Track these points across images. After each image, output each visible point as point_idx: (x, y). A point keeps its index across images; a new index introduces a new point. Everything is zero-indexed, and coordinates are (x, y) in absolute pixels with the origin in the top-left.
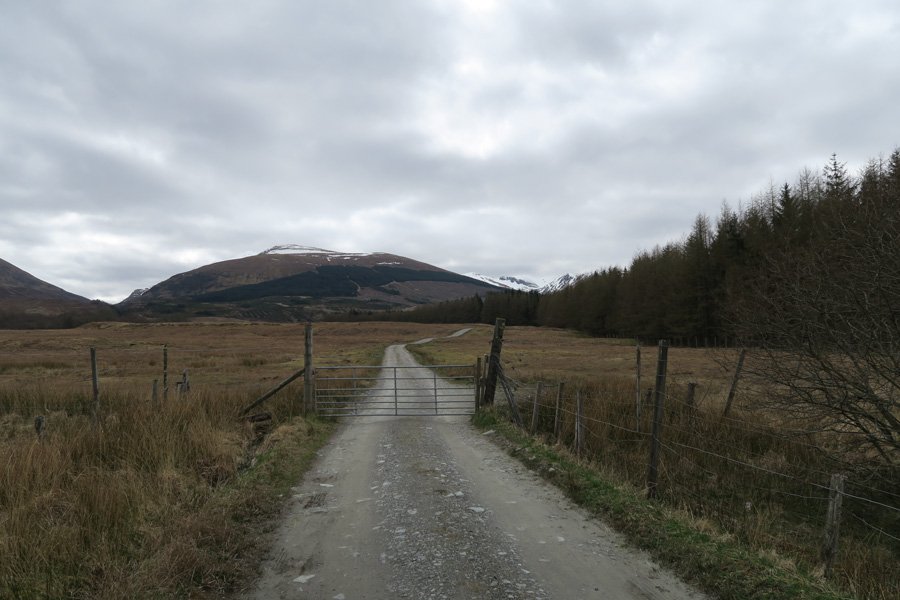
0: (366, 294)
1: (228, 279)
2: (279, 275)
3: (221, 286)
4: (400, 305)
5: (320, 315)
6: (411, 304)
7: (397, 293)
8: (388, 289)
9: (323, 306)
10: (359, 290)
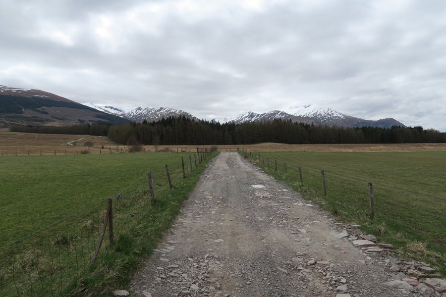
0: (28, 113)
4: (49, 120)
5: (3, 124)
6: (55, 120)
7: (46, 113)
8: (41, 110)
9: (3, 119)
10: (23, 110)
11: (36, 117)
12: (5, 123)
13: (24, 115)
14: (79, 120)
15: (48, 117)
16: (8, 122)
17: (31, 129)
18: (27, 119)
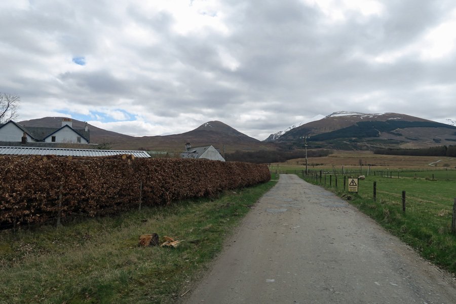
0: (384, 136)
1: (316, 130)
2: (339, 127)
3: (314, 133)
4: (403, 141)
5: (365, 147)
6: (409, 141)
7: (400, 135)
8: (395, 132)
9: (365, 143)
10: (380, 133)
11: (391, 140)
12: (367, 147)
13: (380, 138)
14: (434, 140)
15: (402, 138)
16: (369, 145)
17: (390, 152)
18: (384, 142)
